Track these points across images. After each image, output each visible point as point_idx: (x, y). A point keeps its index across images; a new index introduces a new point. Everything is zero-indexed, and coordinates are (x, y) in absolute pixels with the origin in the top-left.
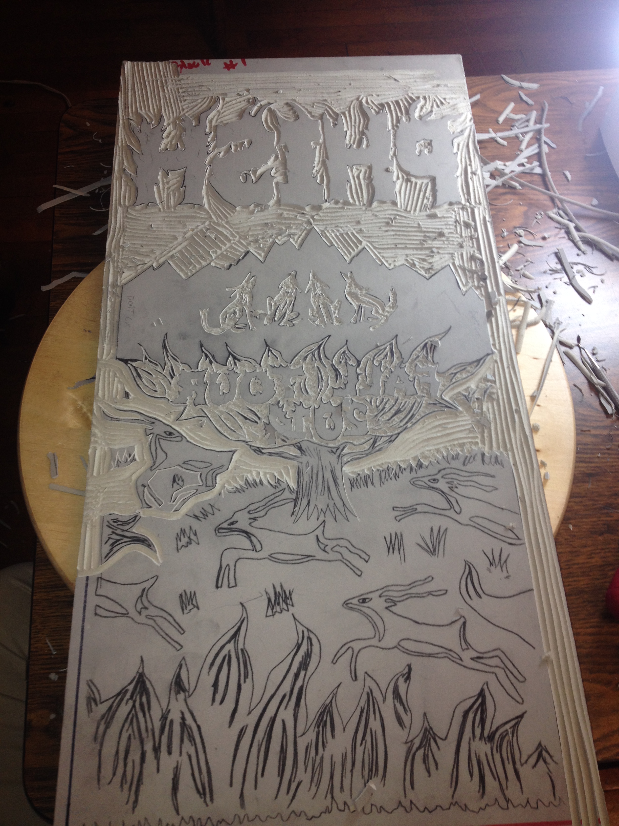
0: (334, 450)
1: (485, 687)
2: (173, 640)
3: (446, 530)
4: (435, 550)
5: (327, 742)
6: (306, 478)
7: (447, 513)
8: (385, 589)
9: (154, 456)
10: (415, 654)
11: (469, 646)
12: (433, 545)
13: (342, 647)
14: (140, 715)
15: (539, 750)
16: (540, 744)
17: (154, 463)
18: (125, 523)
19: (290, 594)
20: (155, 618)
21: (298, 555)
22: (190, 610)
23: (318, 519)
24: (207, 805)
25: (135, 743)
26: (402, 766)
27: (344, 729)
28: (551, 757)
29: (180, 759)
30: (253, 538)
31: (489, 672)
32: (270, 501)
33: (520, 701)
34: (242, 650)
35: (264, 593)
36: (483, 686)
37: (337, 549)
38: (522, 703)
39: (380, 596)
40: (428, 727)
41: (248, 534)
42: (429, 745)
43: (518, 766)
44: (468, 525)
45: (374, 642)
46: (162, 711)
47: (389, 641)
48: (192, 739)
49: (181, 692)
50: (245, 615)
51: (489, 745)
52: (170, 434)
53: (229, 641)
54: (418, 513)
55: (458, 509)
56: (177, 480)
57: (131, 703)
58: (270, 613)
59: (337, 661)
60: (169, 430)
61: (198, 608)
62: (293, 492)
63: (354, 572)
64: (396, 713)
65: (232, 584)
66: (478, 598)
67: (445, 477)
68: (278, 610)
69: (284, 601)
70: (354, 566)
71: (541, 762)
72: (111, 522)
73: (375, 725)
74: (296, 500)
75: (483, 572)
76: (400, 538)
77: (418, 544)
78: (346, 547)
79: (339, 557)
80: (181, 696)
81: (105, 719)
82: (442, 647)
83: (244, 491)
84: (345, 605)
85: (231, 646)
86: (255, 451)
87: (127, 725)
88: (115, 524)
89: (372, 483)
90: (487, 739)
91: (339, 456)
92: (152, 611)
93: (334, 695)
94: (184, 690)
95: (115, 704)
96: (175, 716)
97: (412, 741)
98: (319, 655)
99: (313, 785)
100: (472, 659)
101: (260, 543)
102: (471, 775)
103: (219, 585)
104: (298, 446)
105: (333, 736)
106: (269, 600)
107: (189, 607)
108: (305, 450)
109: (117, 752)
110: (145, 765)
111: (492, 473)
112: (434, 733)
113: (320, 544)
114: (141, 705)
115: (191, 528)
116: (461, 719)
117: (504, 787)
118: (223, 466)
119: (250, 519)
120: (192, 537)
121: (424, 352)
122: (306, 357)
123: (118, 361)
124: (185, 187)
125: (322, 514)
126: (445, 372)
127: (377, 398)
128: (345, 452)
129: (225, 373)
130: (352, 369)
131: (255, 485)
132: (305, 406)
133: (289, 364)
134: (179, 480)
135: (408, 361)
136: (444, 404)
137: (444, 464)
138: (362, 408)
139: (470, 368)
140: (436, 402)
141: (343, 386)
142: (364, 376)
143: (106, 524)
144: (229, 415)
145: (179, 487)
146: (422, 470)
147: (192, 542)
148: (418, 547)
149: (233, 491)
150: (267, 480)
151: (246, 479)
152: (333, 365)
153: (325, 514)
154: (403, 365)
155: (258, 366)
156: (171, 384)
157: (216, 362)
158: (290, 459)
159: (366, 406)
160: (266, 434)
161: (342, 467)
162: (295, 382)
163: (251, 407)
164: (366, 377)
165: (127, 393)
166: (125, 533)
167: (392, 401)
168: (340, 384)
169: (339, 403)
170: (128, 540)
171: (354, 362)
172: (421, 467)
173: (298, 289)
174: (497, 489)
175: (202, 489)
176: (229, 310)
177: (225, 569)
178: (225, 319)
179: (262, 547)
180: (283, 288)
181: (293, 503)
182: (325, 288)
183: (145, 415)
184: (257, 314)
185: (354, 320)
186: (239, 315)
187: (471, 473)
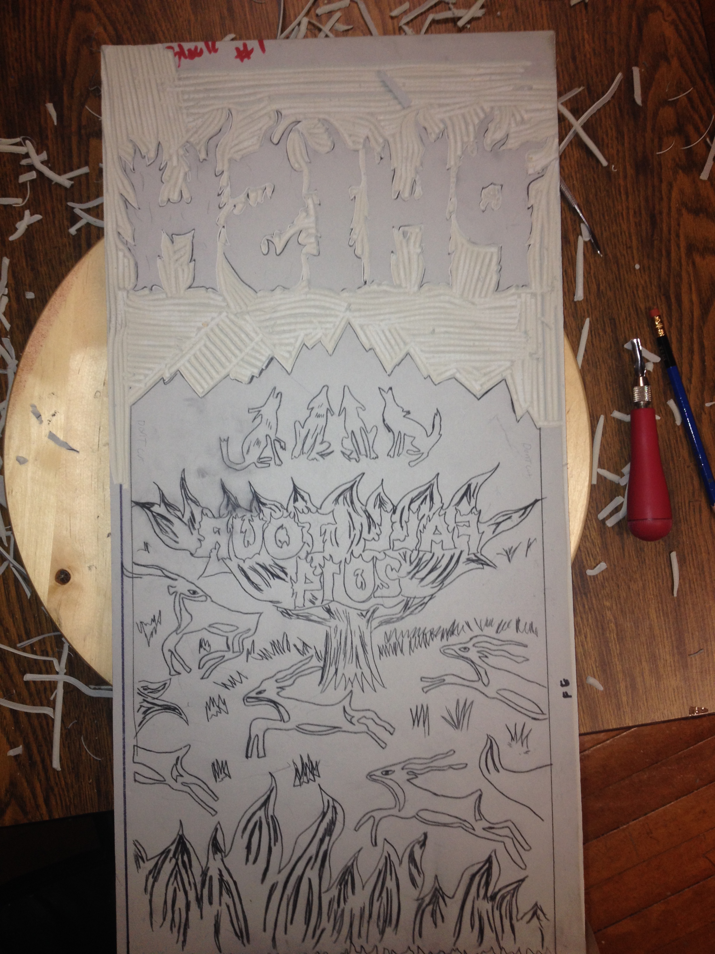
0: (364, 613)
1: (493, 855)
2: (208, 806)
3: (472, 703)
4: (459, 722)
5: (348, 898)
6: (335, 645)
7: (475, 685)
8: (407, 762)
9: (179, 619)
10: (431, 823)
11: (482, 817)
12: (458, 719)
13: (365, 816)
14: (183, 871)
15: (535, 909)
16: (536, 904)
17: (180, 626)
18: (155, 691)
19: (317, 765)
20: (190, 786)
21: (325, 726)
22: (222, 779)
23: (346, 688)
24: (244, 945)
25: (181, 895)
26: (413, 919)
27: (363, 887)
28: (544, 914)
29: (219, 908)
30: (280, 708)
31: (498, 841)
32: (297, 669)
33: (523, 867)
34: (272, 817)
35: (292, 764)
36: (492, 852)
37: (363, 720)
38: (525, 869)
39: (403, 769)
40: (438, 887)
42: (438, 903)
43: (514, 921)
44: (494, 698)
45: (395, 812)
46: (202, 868)
47: (409, 811)
48: (229, 892)
49: (218, 853)
50: (274, 784)
51: (490, 904)
52: (194, 592)
53: (260, 809)
54: (445, 684)
55: (486, 682)
56: (203, 645)
57: (174, 861)
58: (297, 782)
59: (359, 828)
60: (194, 588)
61: (230, 777)
63: (379, 744)
64: (411, 874)
65: (261, 754)
66: (496, 771)
67: (476, 645)
68: (306, 780)
69: (311, 772)
70: (379, 738)
71: (535, 919)
72: (142, 690)
73: (390, 884)
74: (323, 668)
75: (503, 747)
76: (425, 710)
77: (443, 717)
78: (372, 719)
79: (364, 728)
80: (218, 856)
81: (152, 875)
82: (457, 818)
83: (271, 658)
84: (368, 777)
85: (261, 813)
86: (282, 612)
87: (172, 879)
88: (146, 692)
89: (402, 651)
90: (489, 899)
91: (368, 620)
92: (187, 779)
93: (355, 858)
94: (221, 851)
95: (160, 862)
96: (213, 873)
97: (423, 899)
98: (343, 822)
99: (335, 932)
100: (484, 829)
101: (288, 714)
102: (472, 927)
103: (249, 755)
104: (326, 608)
105: (353, 892)
106: (297, 770)
107: (222, 775)
108: (334, 612)
109: (165, 902)
110: (190, 913)
111: (525, 642)
112: (443, 893)
113: (347, 715)
114: (183, 862)
115: (219, 696)
116: (468, 881)
117: (500, 938)
118: (249, 630)
119: (278, 688)
120: (221, 706)
121: (467, 496)
122: (337, 500)
123: (133, 504)
124: (194, 260)
125: (350, 683)
126: (487, 522)
127: (412, 552)
128: (376, 615)
129: (249, 520)
130: (386, 517)
131: (282, 651)
132: (334, 561)
133: (318, 509)
134: (205, 645)
135: (448, 508)
136: (483, 560)
137: (477, 631)
138: (396, 565)
139: (516, 517)
140: (474, 558)
141: (376, 538)
142: (400, 525)
143: (136, 691)
144: (255, 571)
145: (206, 653)
146: (454, 637)
147: (222, 711)
148: (443, 720)
149: (260, 658)
150: (295, 646)
151: (273, 644)
152: (366, 511)
153: (352, 683)
154: (442, 512)
155: (285, 511)
156: (192, 534)
157: (238, 506)
158: (319, 623)
159: (400, 562)
160: (293, 594)
161: (371, 633)
162: (325, 532)
163: (276, 561)
164: (402, 527)
165: (146, 545)
166: (156, 701)
167: (428, 556)
168: (373, 534)
169: (371, 558)
170: (160, 708)
171: (389, 507)
172: (453, 633)
173: (329, 410)
174: (528, 660)
175: (228, 655)
176: (253, 438)
177: (254, 739)
178: (248, 451)
179: (289, 718)
180: (312, 409)
181: (321, 672)
182: (360, 410)
183: (166, 570)
184: (283, 444)
185: (391, 453)
186: (263, 445)
187: (504, 641)
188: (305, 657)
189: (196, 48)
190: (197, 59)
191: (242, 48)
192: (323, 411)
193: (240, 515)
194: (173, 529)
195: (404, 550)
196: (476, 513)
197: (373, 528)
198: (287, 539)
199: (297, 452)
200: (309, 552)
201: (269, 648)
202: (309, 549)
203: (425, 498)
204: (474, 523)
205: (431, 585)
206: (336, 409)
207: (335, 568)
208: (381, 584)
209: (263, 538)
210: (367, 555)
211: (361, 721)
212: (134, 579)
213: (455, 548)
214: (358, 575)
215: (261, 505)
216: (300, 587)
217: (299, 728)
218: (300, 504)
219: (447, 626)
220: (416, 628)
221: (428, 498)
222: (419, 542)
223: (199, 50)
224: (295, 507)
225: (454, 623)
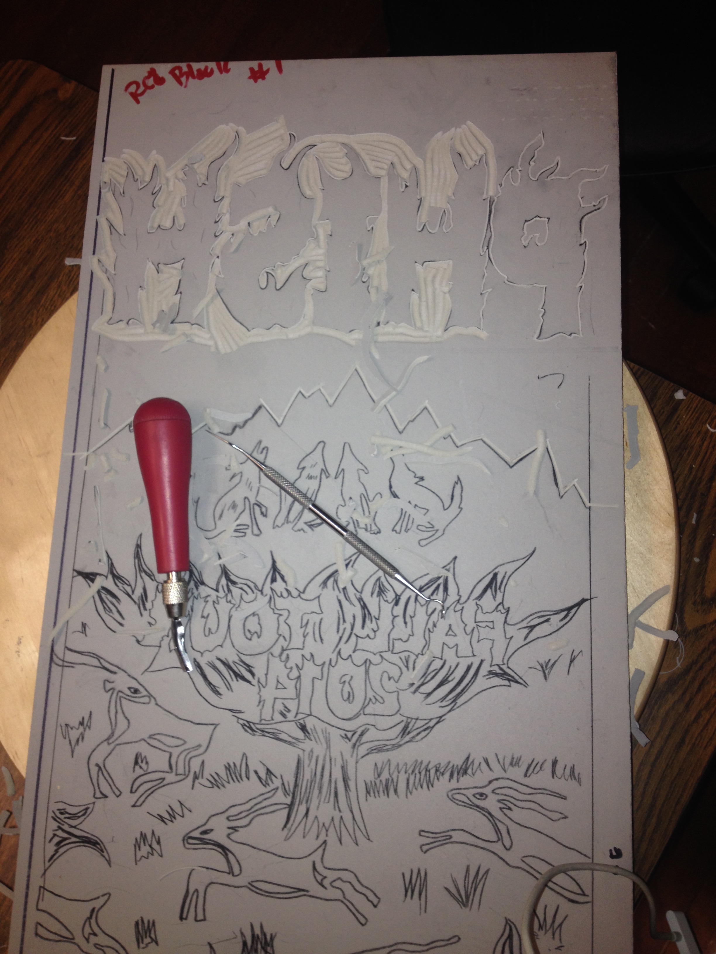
0: (349, 735)
3: (487, 872)
4: (467, 897)
6: (307, 776)
7: (492, 847)
8: (394, 948)
9: (115, 724)
12: (466, 892)
17: (113, 733)
18: (74, 816)
19: (272, 940)
20: (105, 949)
21: (287, 887)
22: (147, 945)
23: (318, 837)
30: (230, 856)
32: (256, 804)
35: (239, 935)
37: (338, 884)
41: (224, 850)
44: (518, 867)
52: (136, 691)
54: (452, 843)
55: (508, 844)
56: (140, 761)
60: (136, 685)
61: (157, 943)
62: (289, 795)
63: (357, 918)
65: (200, 917)
67: (497, 791)
69: (263, 948)
70: (357, 910)
74: (291, 806)
76: (423, 877)
77: (447, 889)
78: (350, 883)
79: (338, 894)
83: (224, 786)
86: (243, 725)
88: (62, 817)
89: (395, 791)
91: (354, 745)
92: (102, 939)
101: (239, 865)
103: (184, 916)
104: (301, 724)
106: (245, 944)
107: (147, 940)
108: (310, 731)
113: (316, 874)
115: (153, 832)
118: (200, 745)
119: (229, 828)
120: (155, 845)
121: (491, 588)
122: (325, 583)
123: (75, 574)
124: (181, 293)
125: (324, 830)
126: (517, 624)
127: (417, 656)
128: (365, 738)
129: (214, 602)
130: (387, 608)
131: (239, 779)
132: (316, 662)
133: (301, 593)
134: (142, 762)
135: (466, 602)
136: (509, 675)
137: (498, 772)
138: (395, 672)
139: (555, 620)
140: (499, 671)
141: (372, 635)
142: (402, 620)
143: (51, 814)
144: (215, 668)
145: (142, 772)
146: (466, 777)
147: (154, 852)
148: (446, 893)
149: (210, 785)
150: (256, 772)
151: (228, 768)
152: (360, 600)
153: (327, 831)
154: (459, 607)
155: (259, 593)
156: (141, 615)
157: (203, 583)
158: (290, 743)
159: (400, 668)
160: (260, 702)
161: (357, 762)
162: (307, 623)
163: (244, 658)
164: (406, 623)
165: (84, 625)
166: (73, 830)
167: (438, 664)
168: (367, 630)
169: (363, 661)
170: (77, 840)
171: (390, 596)
172: (465, 772)
173: (324, 471)
174: (566, 817)
175: (170, 777)
176: (227, 500)
177: (193, 895)
178: (221, 516)
179: (241, 870)
180: (304, 468)
181: (286, 811)
182: (362, 474)
183: (105, 660)
184: (264, 510)
185: (398, 528)
186: (239, 509)
187: (535, 789)
188: (269, 789)
189: (206, 68)
190: (206, 79)
191: (256, 69)
192: (316, 472)
193: (203, 595)
194: (120, 608)
195: (406, 654)
196: (503, 611)
197: (368, 622)
198: (257, 628)
199: (280, 520)
200: (285, 648)
201: (223, 773)
202: (285, 645)
203: (437, 588)
204: (499, 624)
205: (440, 704)
206: (332, 471)
207: (316, 671)
208: (374, 697)
209: (229, 626)
210: (359, 658)
211: (336, 884)
212: (65, 668)
213: (474, 656)
214: (344, 682)
215: (230, 584)
216: (268, 693)
217: (252, 886)
218: (279, 585)
219: (459, 761)
220: (416, 761)
221: (441, 588)
222: (427, 644)
223: (209, 70)
224: (272, 589)
225: (468, 758)
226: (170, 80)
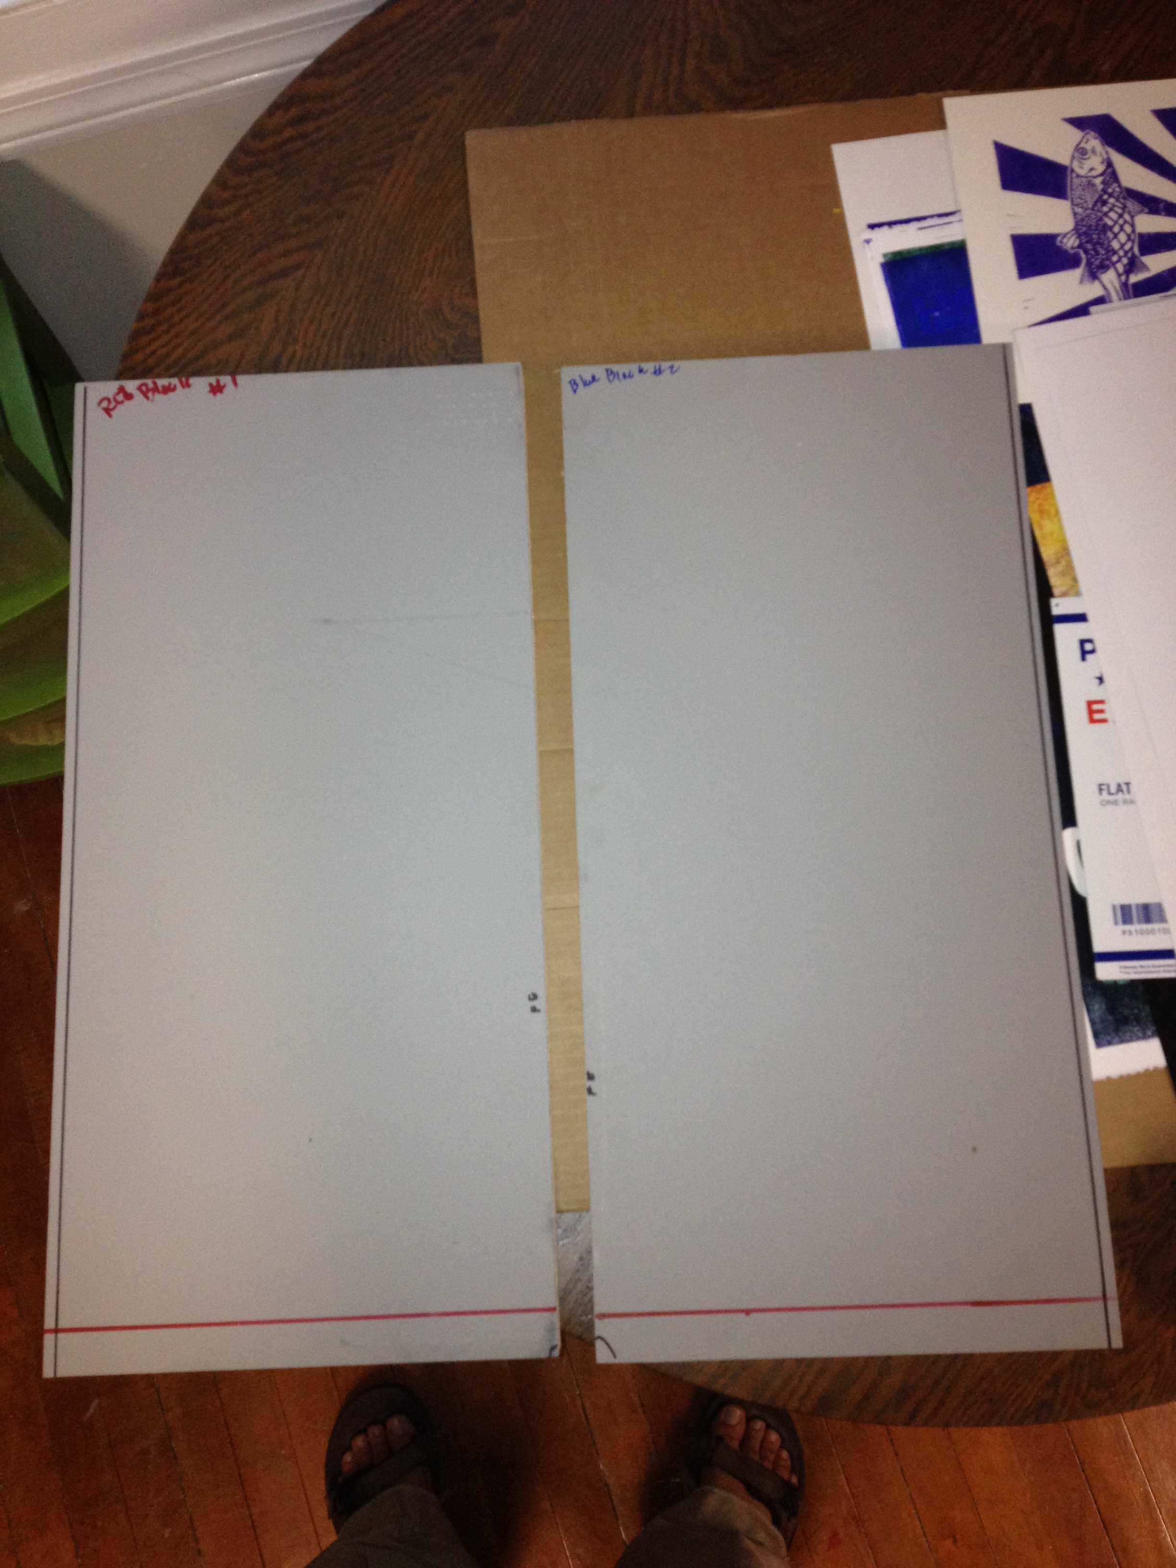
190: (171, 394)
191: (214, 383)
223: (172, 386)
226: (138, 396)
